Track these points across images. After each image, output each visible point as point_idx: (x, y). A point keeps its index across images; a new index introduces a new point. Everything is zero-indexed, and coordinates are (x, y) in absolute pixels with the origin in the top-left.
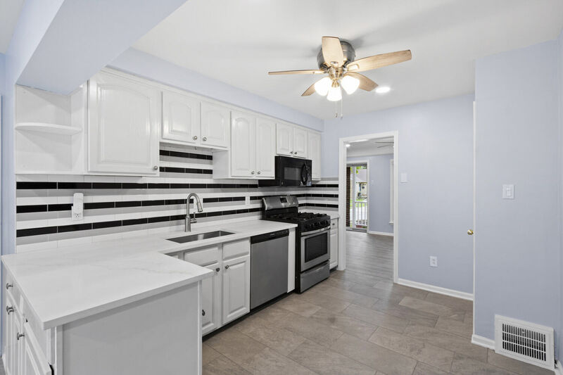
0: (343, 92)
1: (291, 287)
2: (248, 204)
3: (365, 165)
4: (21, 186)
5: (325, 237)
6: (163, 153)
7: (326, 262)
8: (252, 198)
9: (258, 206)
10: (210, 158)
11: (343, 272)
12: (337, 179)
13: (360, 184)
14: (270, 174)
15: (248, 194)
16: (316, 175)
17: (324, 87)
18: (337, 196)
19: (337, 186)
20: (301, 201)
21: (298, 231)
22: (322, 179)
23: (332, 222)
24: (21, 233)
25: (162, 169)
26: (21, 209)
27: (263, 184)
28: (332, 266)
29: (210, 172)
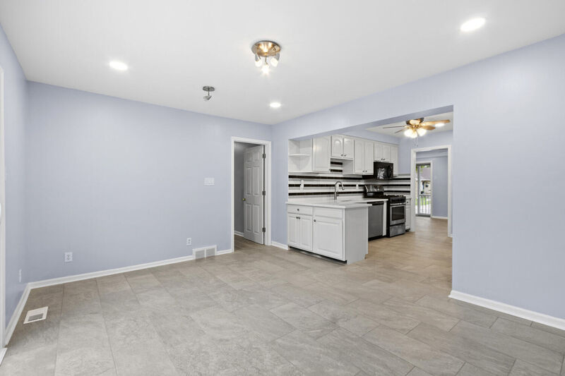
0: (418, 135)
1: (384, 234)
2: (357, 189)
3: (429, 164)
4: (290, 177)
5: (403, 209)
6: (332, 163)
7: (403, 224)
8: (360, 186)
9: (362, 190)
10: (341, 164)
11: (414, 232)
12: (410, 175)
13: (424, 182)
14: (371, 172)
15: (357, 183)
16: (395, 172)
17: (409, 133)
18: (409, 185)
19: (409, 179)
20: (385, 189)
21: (388, 203)
22: (399, 175)
23: (407, 201)
24: (290, 194)
25: (332, 170)
26: (290, 185)
27: (365, 177)
28: (407, 228)
29: (341, 171)
